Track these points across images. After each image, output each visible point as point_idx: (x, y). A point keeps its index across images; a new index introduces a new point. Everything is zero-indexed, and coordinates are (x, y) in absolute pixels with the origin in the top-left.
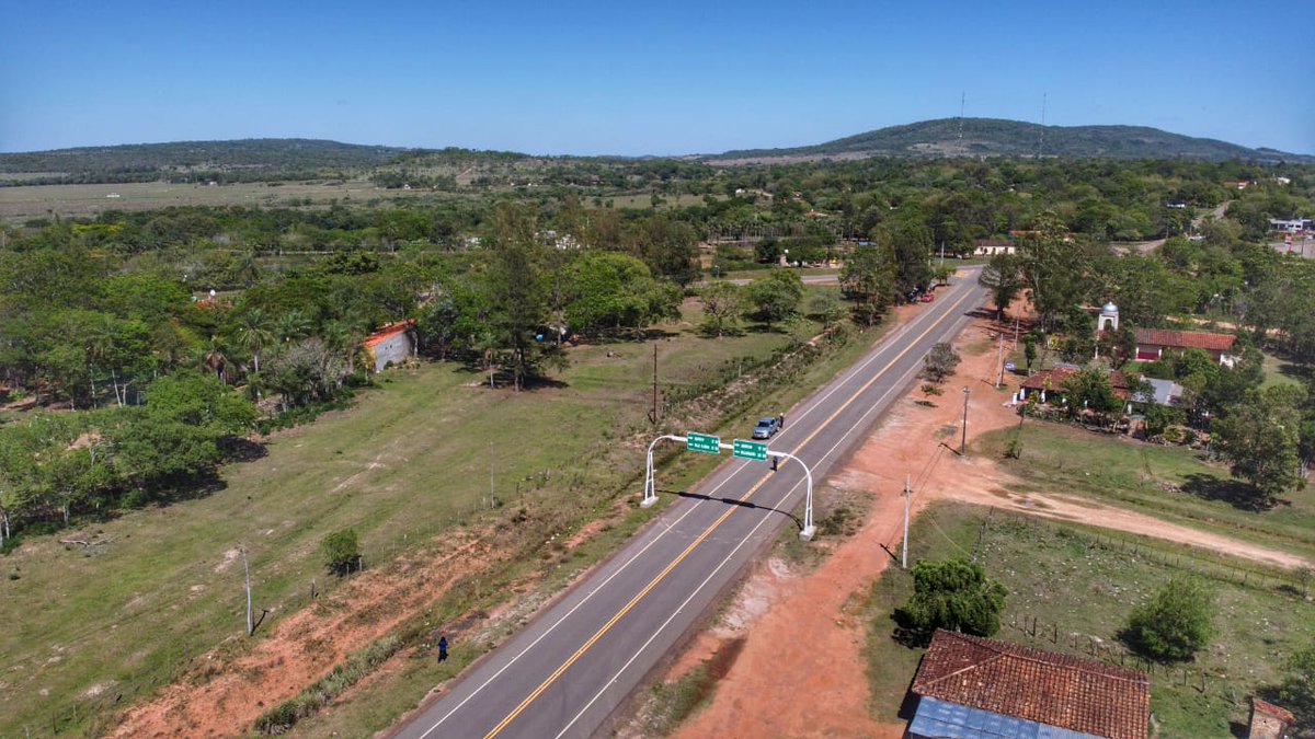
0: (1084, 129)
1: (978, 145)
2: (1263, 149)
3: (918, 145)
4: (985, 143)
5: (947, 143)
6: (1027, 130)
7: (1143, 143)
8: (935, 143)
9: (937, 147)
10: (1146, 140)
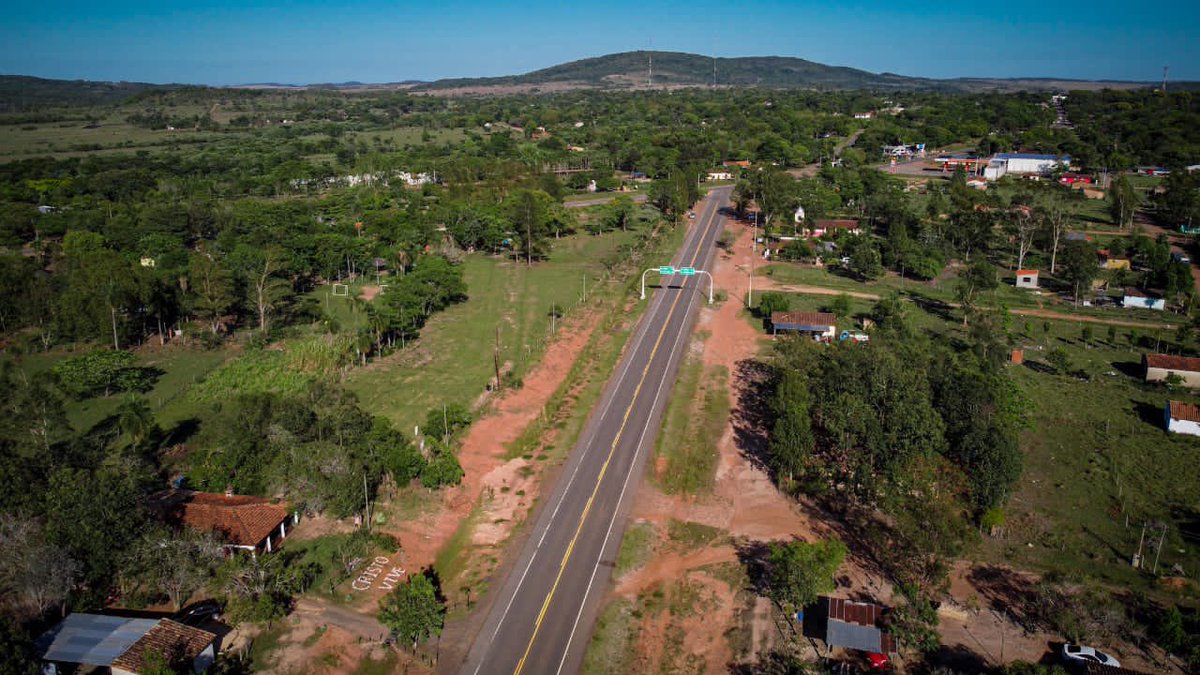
0: (745, 60)
1: (659, 76)
2: (886, 74)
3: (611, 76)
4: (666, 74)
5: (635, 74)
6: (699, 62)
7: (792, 71)
8: (624, 74)
9: (627, 77)
10: (795, 69)
